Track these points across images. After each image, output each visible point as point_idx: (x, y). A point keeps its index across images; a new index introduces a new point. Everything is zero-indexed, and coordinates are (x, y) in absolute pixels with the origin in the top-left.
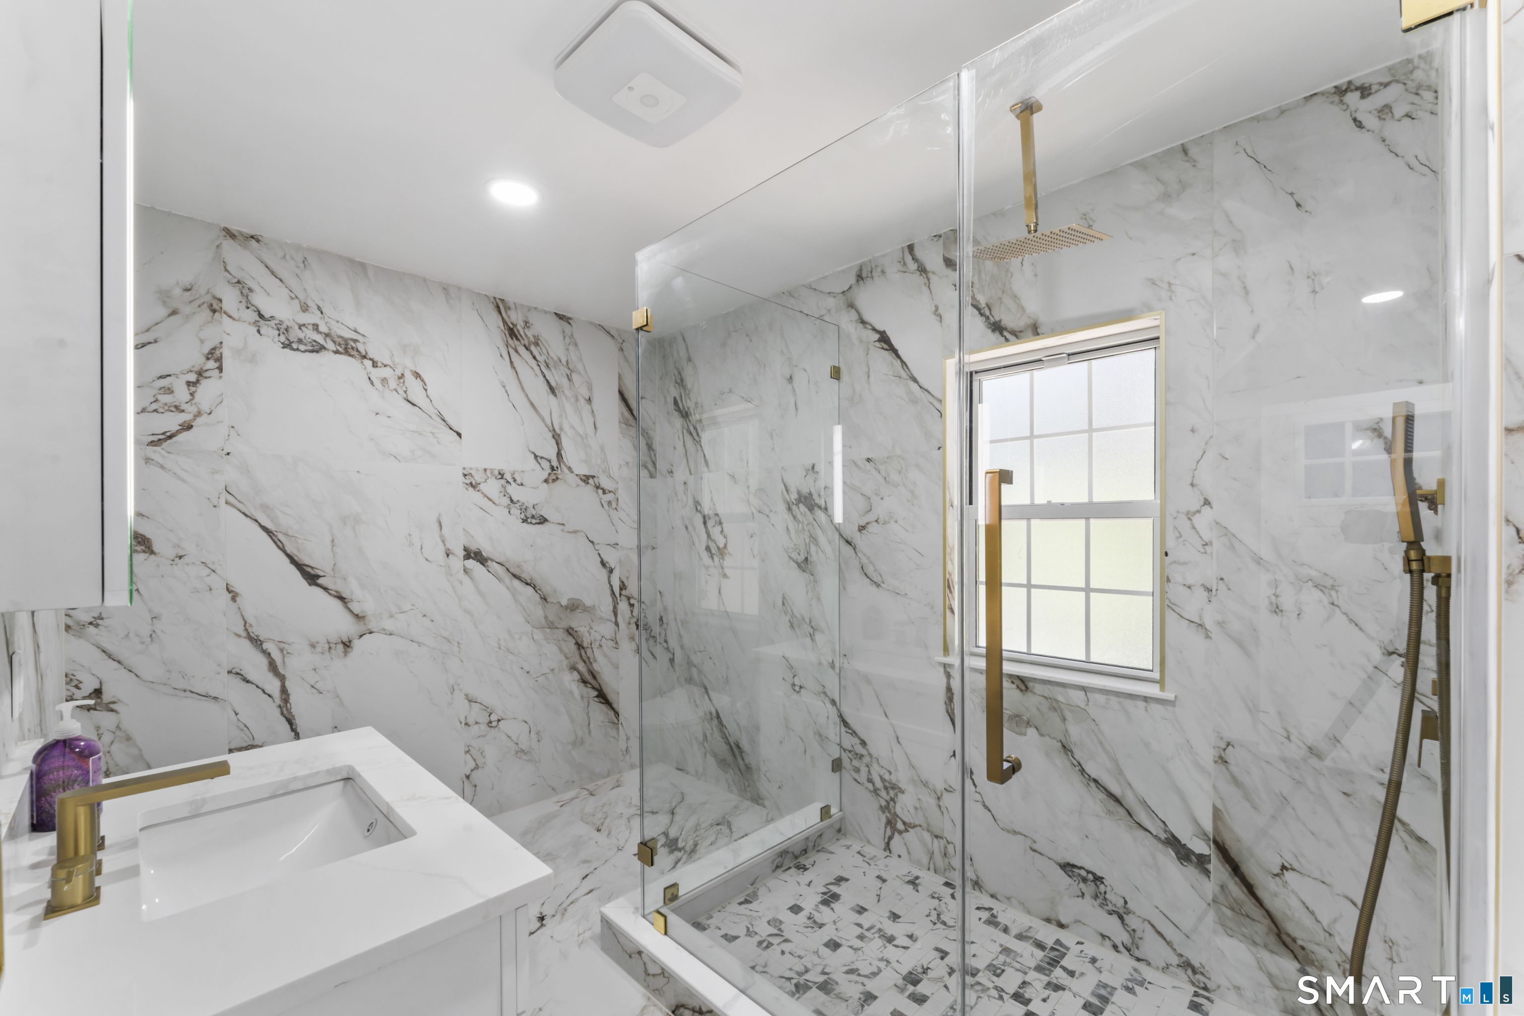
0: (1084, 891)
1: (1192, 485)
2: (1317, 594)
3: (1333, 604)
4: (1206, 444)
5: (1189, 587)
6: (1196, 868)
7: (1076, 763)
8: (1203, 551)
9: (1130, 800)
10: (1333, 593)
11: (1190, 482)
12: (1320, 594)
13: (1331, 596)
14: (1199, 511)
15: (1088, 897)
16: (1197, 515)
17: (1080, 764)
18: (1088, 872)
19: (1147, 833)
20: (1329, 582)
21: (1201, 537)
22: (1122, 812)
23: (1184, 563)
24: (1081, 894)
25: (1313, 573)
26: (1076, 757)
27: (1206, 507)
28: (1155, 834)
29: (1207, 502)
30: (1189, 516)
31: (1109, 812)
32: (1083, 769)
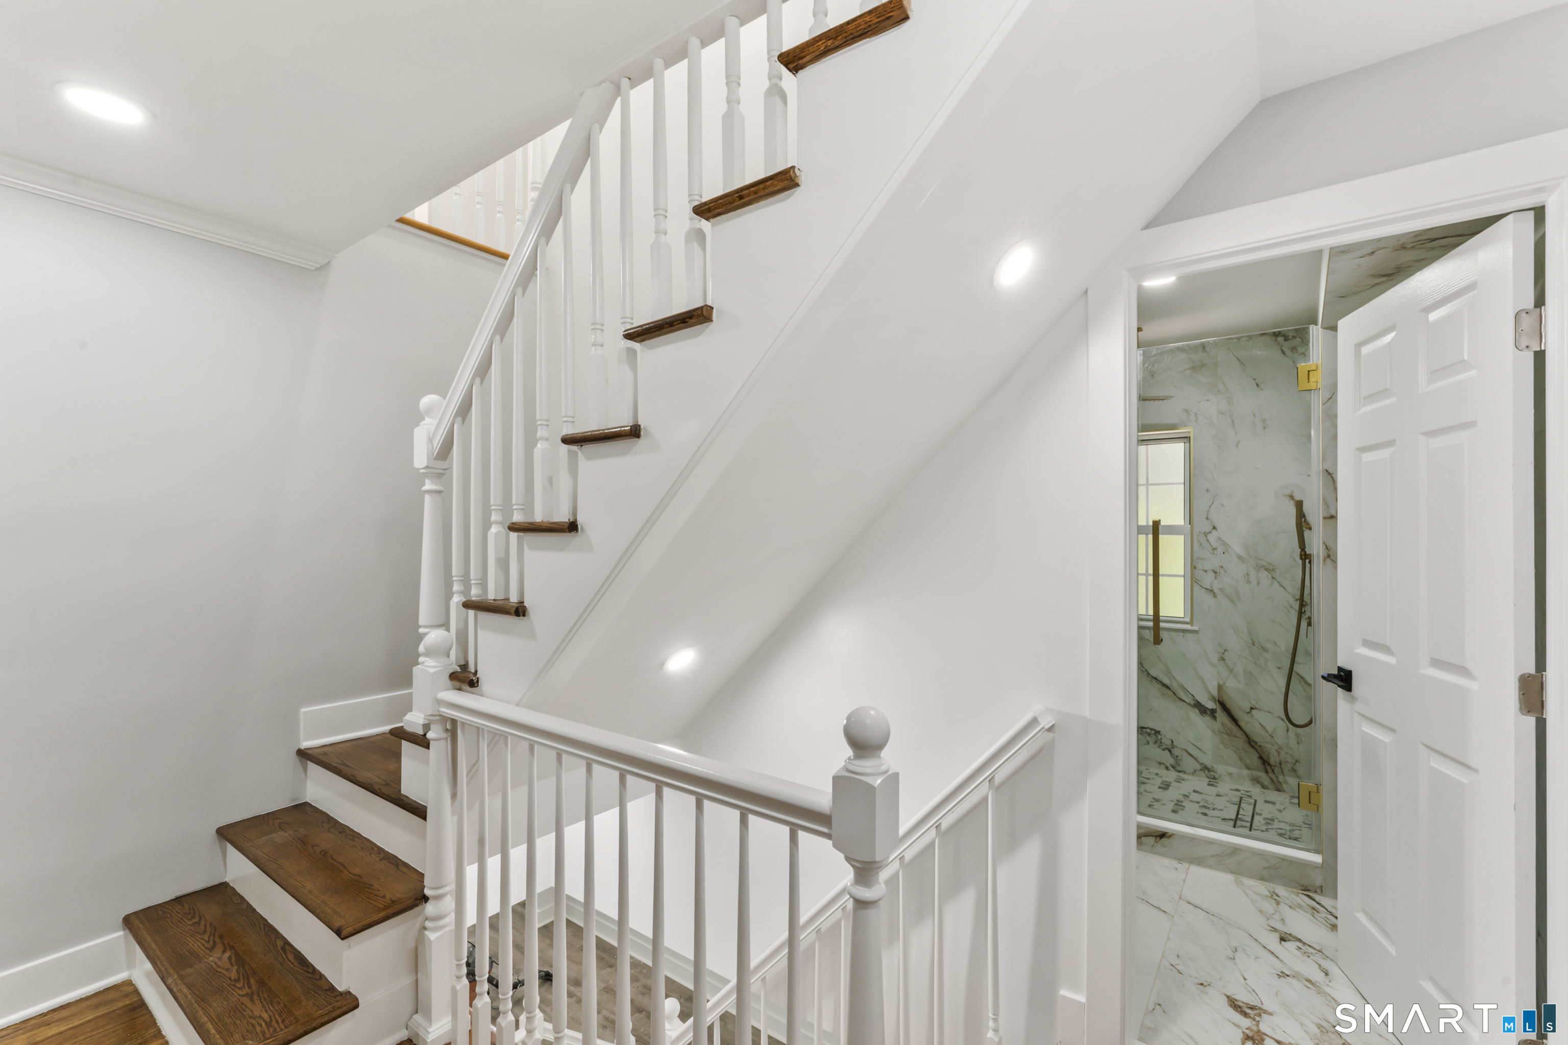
0: (1149, 741)
1: (1207, 518)
2: (1266, 573)
3: (1273, 578)
4: (1214, 498)
5: (1206, 571)
6: (1209, 716)
7: (1144, 670)
8: (1212, 552)
9: (1175, 686)
10: (1273, 573)
11: (1206, 517)
12: (1267, 573)
13: (1272, 574)
14: (1210, 532)
15: (1151, 743)
16: (1210, 534)
17: (1147, 671)
18: (1151, 729)
19: (1184, 703)
20: (1271, 568)
21: (1211, 545)
22: (1170, 693)
23: (1203, 559)
24: (1147, 743)
25: (1264, 563)
26: (1144, 667)
27: (1214, 530)
28: (1188, 702)
29: (1214, 528)
30: (1206, 534)
31: (1163, 695)
32: (1149, 673)
